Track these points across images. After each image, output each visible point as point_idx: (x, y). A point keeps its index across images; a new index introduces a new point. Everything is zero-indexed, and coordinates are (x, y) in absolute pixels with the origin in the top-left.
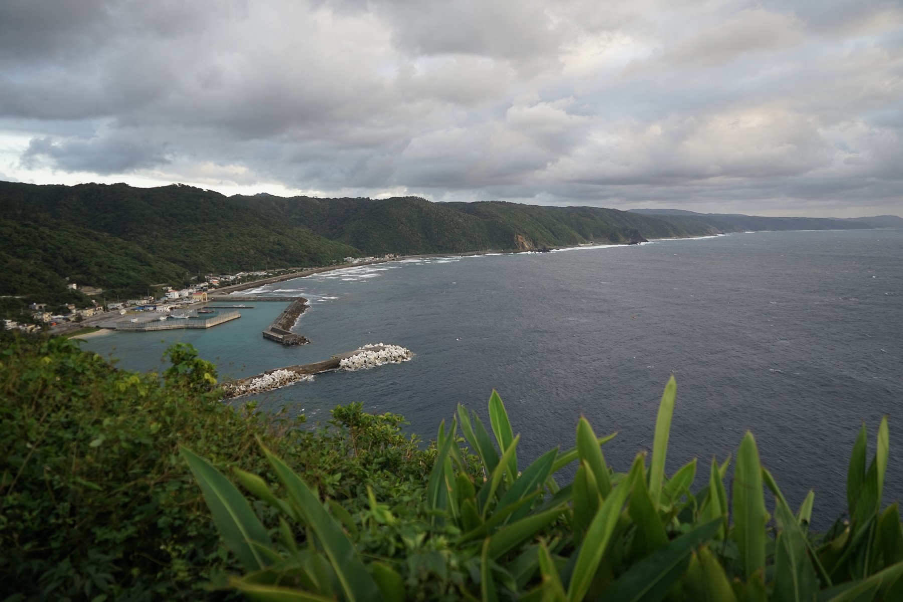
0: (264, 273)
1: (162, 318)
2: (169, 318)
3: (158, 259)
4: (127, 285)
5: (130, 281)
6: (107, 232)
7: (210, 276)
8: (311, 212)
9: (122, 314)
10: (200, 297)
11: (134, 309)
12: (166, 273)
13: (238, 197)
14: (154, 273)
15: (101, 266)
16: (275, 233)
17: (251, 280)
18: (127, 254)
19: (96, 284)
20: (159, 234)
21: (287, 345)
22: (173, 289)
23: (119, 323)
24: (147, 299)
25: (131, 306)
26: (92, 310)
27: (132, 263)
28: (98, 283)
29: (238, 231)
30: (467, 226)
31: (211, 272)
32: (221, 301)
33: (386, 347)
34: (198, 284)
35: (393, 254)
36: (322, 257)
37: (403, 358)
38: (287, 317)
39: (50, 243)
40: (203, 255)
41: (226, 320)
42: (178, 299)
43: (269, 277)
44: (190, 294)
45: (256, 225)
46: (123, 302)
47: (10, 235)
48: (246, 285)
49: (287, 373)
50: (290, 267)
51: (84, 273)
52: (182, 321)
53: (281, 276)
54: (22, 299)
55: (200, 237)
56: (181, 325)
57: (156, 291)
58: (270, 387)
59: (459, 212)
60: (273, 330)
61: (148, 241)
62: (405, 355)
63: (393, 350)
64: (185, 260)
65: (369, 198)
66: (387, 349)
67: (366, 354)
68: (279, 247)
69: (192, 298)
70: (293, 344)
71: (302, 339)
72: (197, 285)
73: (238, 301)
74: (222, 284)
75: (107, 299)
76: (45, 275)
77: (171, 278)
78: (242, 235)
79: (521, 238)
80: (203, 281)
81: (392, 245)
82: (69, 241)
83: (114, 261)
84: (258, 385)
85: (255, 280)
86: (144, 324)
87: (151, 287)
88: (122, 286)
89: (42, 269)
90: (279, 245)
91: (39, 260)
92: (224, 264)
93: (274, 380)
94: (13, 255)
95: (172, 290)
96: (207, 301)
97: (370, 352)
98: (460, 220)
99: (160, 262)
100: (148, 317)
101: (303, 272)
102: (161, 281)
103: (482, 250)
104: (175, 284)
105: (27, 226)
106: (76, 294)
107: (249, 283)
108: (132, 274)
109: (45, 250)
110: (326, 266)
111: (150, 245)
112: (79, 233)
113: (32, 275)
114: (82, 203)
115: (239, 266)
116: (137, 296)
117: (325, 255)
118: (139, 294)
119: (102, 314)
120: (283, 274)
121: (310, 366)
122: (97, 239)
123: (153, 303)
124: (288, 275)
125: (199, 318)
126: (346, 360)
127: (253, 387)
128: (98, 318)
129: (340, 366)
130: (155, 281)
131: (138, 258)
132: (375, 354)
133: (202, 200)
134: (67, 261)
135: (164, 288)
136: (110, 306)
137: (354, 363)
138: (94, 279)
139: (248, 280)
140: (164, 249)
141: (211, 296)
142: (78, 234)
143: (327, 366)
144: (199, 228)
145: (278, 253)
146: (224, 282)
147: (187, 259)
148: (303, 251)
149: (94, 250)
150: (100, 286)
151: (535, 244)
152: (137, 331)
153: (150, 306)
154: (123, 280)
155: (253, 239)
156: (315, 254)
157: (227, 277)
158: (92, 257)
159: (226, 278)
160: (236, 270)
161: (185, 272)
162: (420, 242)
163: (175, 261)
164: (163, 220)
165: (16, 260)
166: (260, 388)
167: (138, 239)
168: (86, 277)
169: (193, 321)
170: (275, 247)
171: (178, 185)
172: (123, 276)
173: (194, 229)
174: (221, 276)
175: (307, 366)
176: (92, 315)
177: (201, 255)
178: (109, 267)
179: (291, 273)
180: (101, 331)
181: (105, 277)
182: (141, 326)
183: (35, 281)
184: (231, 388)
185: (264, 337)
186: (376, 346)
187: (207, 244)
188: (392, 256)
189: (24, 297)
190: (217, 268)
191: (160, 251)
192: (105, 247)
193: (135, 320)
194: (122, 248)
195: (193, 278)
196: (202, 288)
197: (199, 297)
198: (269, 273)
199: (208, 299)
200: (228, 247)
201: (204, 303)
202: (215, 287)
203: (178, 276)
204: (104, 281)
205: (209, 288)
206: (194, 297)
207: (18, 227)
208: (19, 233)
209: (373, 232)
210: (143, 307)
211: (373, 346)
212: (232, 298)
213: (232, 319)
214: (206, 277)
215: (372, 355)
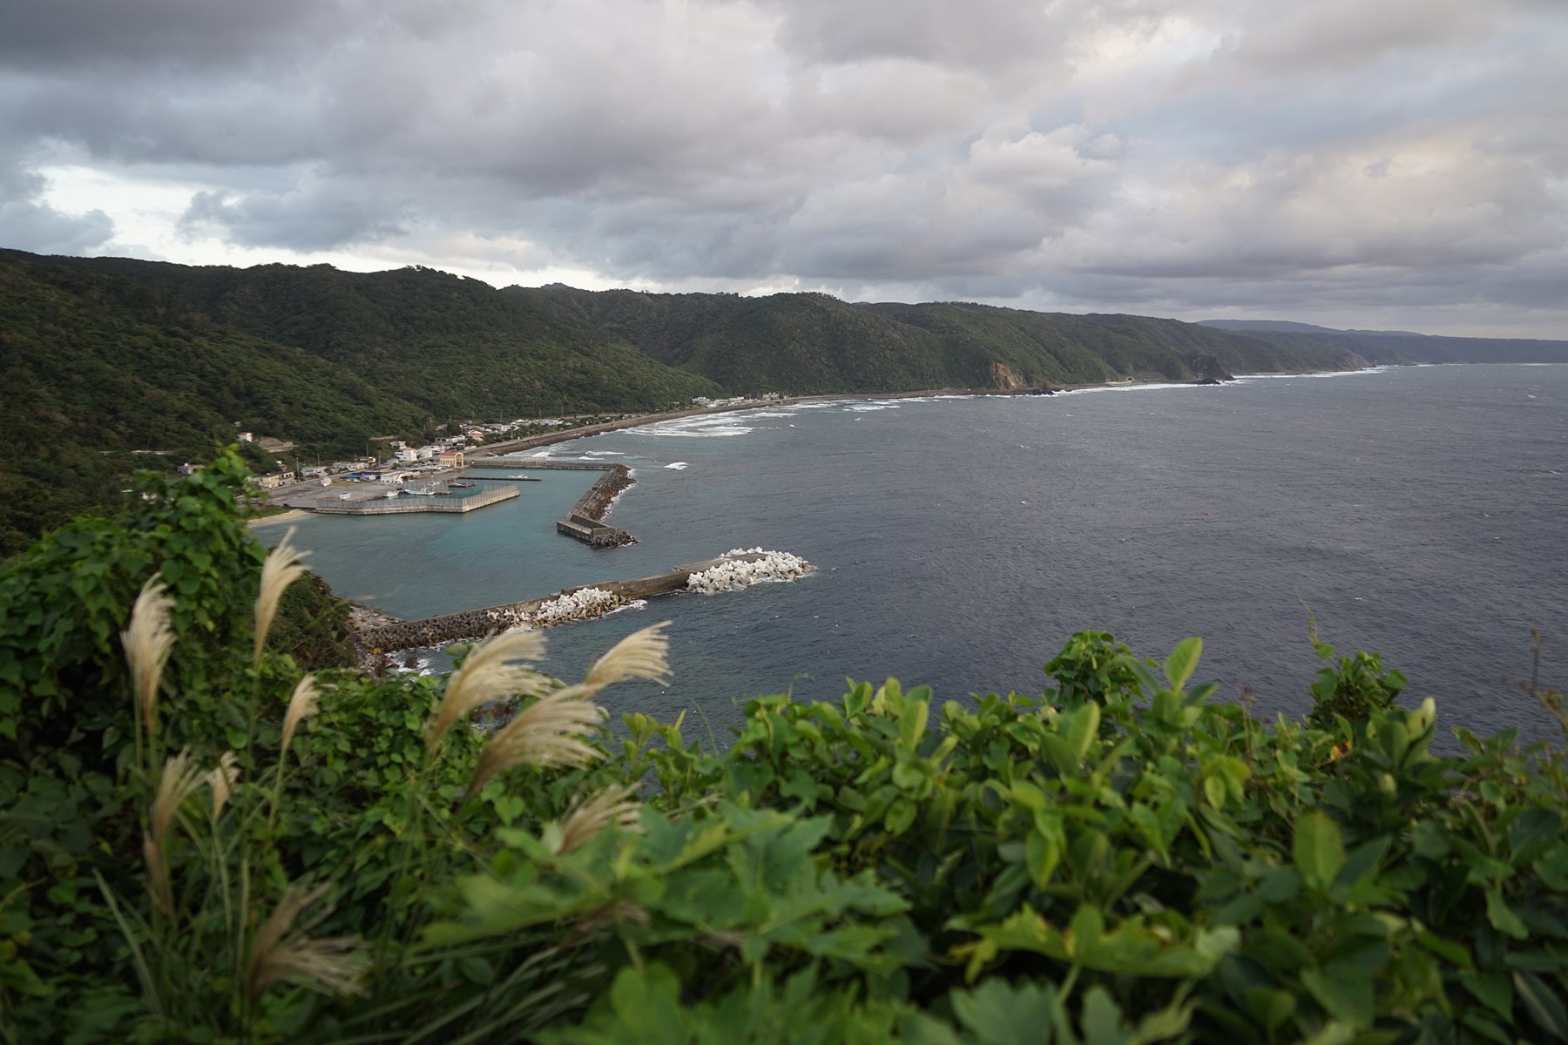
0: (557, 422)
1: (390, 495)
2: (403, 494)
3: (383, 393)
4: (332, 437)
5: (338, 430)
6: (302, 346)
7: (468, 425)
8: (638, 317)
9: (325, 485)
10: (452, 460)
11: (344, 478)
12: (397, 419)
13: (514, 290)
14: (376, 418)
15: (291, 404)
16: (576, 353)
17: (537, 433)
18: (332, 384)
19: (284, 434)
20: (385, 351)
21: (598, 546)
22: (407, 445)
23: (321, 500)
24: (365, 462)
25: (339, 473)
26: (277, 477)
27: (341, 400)
28: (287, 432)
29: (515, 348)
30: (908, 346)
31: (470, 418)
32: (486, 467)
33: (767, 555)
34: (448, 437)
35: (777, 393)
36: (655, 395)
37: (796, 573)
38: (598, 497)
39: (209, 363)
40: (457, 388)
41: (496, 500)
42: (415, 462)
43: (566, 427)
44: (436, 454)
45: (545, 338)
46: (326, 465)
47: (148, 350)
48: (528, 441)
49: (599, 595)
50: (601, 412)
51: (264, 415)
52: (423, 500)
53: (586, 427)
54: (166, 456)
55: (452, 357)
56: (421, 507)
57: (380, 448)
58: (570, 616)
59: (894, 321)
60: (574, 519)
61: (366, 363)
62: (800, 570)
63: (780, 560)
64: (427, 397)
65: (737, 294)
66: (769, 559)
67: (733, 566)
68: (583, 377)
69: (438, 461)
70: (607, 544)
71: (624, 537)
72: (447, 440)
73: (514, 468)
74: (489, 439)
75: (301, 460)
76: (202, 417)
77: (403, 427)
78: (522, 355)
79: (1004, 370)
80: (457, 432)
81: (775, 377)
82: (240, 361)
83: (313, 395)
84: (550, 613)
85: (542, 432)
86: (361, 502)
87: (373, 442)
88: (325, 437)
89: (197, 407)
90: (584, 373)
91: (192, 391)
92: (491, 404)
93: (577, 606)
94: (151, 383)
95: (405, 447)
96: (463, 466)
97: (739, 562)
98: (896, 336)
99: (386, 399)
100: (367, 491)
101: (623, 422)
102: (388, 431)
103: (932, 388)
104: (411, 436)
105: (174, 334)
106: (252, 450)
107: (533, 437)
108: (342, 418)
109: (203, 376)
110: (662, 411)
111: (369, 370)
112: (256, 347)
113: (182, 417)
114: (260, 298)
115: (516, 408)
116: (349, 455)
117: (662, 392)
118: (352, 452)
119: (293, 484)
120: (590, 424)
121: (638, 583)
122: (285, 358)
123: (375, 468)
124: (597, 426)
125: (452, 496)
126: (699, 574)
127: (543, 616)
128: (286, 491)
129: (687, 585)
130: (377, 430)
131: (351, 392)
132: (749, 567)
133: (456, 295)
134: (237, 395)
135: (393, 444)
136: (305, 472)
137: (712, 581)
138: (279, 425)
139: (532, 434)
140: (392, 376)
141: (469, 459)
142: (254, 350)
143: (667, 584)
144: (450, 342)
145: (582, 386)
146: (491, 436)
147: (429, 395)
148: (623, 384)
149: (279, 377)
150: (289, 437)
151: (1028, 380)
152: (349, 514)
153: (370, 474)
154: (327, 428)
155: (540, 363)
156: (644, 390)
157: (496, 426)
158: (277, 388)
159: (494, 429)
160: (511, 415)
161: (427, 416)
162: (825, 373)
163: (410, 398)
164: (391, 327)
165: (154, 392)
166: (554, 617)
167: (351, 360)
168: (266, 422)
169: (441, 500)
170: (577, 376)
171: (416, 268)
172: (326, 421)
173: (443, 343)
174: (486, 425)
175: (632, 583)
176: (277, 485)
177: (453, 388)
178: (305, 406)
179: (603, 422)
180: (291, 512)
181: (297, 423)
182: (357, 506)
183: (187, 427)
184: (505, 617)
185: (559, 531)
186: (750, 551)
187: (463, 370)
188: (775, 395)
189: (170, 453)
190: (480, 411)
191: (386, 380)
192: (298, 372)
193: (346, 497)
194: (324, 375)
195: (440, 427)
196: (455, 444)
197: (449, 460)
198: (565, 421)
199: (465, 463)
200: (499, 376)
201: (459, 470)
202: (477, 444)
203: (415, 422)
204: (296, 429)
205: (466, 446)
206: (441, 459)
207: (160, 336)
208: (161, 346)
209: (744, 354)
210: (358, 475)
211: (744, 553)
212: (505, 463)
213: (505, 498)
214: (461, 426)
215: (744, 568)
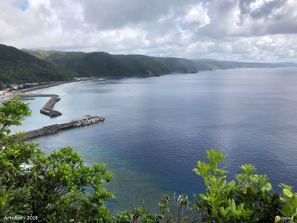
10: (9, 94)
31: (13, 83)
34: (7, 88)
35: (94, 76)
36: (64, 77)
38: (50, 103)
60: (45, 109)
70: (54, 115)
73: (27, 96)
79: (148, 70)
81: (94, 72)
92: (19, 80)
96: (12, 96)
101: (56, 84)
110: (66, 81)
115: (26, 81)
120: (47, 84)
121: (63, 124)
133: (7, 51)
141: (14, 94)
146: (20, 88)
151: (154, 73)
156: (61, 76)
174: (18, 85)
185: (41, 112)
190: (16, 81)
195: (4, 86)
196: (9, 90)
202: (16, 90)
205: (13, 90)
206: (5, 94)
212: (24, 95)
214: (11, 85)
